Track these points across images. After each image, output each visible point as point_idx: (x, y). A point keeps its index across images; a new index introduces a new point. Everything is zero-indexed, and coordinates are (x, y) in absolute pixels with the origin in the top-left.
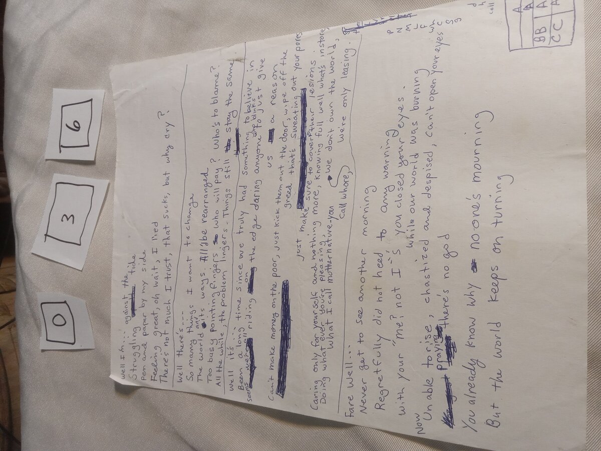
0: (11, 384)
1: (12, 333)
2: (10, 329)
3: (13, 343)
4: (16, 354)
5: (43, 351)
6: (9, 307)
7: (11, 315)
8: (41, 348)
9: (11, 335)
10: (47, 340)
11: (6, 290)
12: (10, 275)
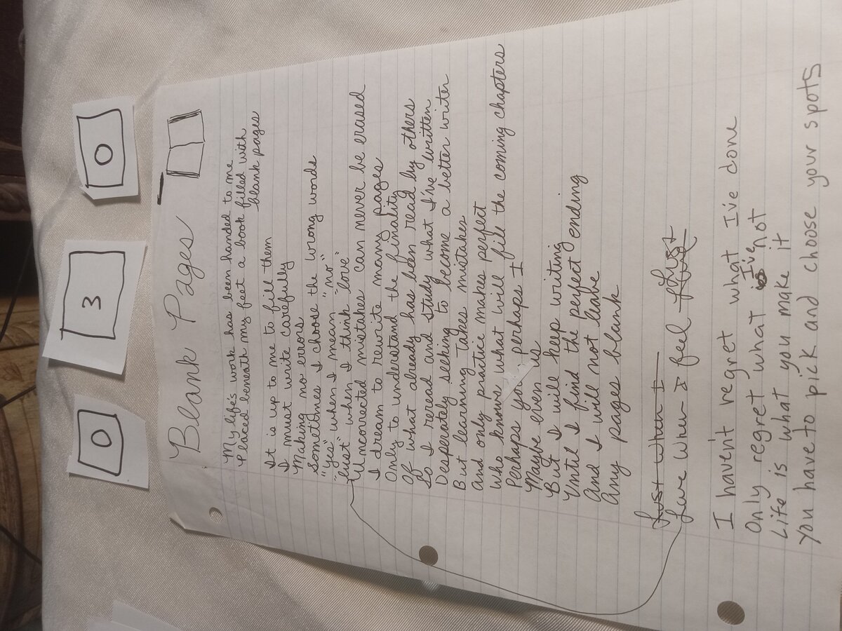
0: (24, 476)
1: (25, 406)
2: (22, 400)
3: (26, 419)
4: (30, 436)
5: (71, 475)
6: (20, 368)
7: (23, 381)
8: (69, 470)
9: (24, 408)
10: (79, 461)
11: (17, 344)
12: (22, 323)
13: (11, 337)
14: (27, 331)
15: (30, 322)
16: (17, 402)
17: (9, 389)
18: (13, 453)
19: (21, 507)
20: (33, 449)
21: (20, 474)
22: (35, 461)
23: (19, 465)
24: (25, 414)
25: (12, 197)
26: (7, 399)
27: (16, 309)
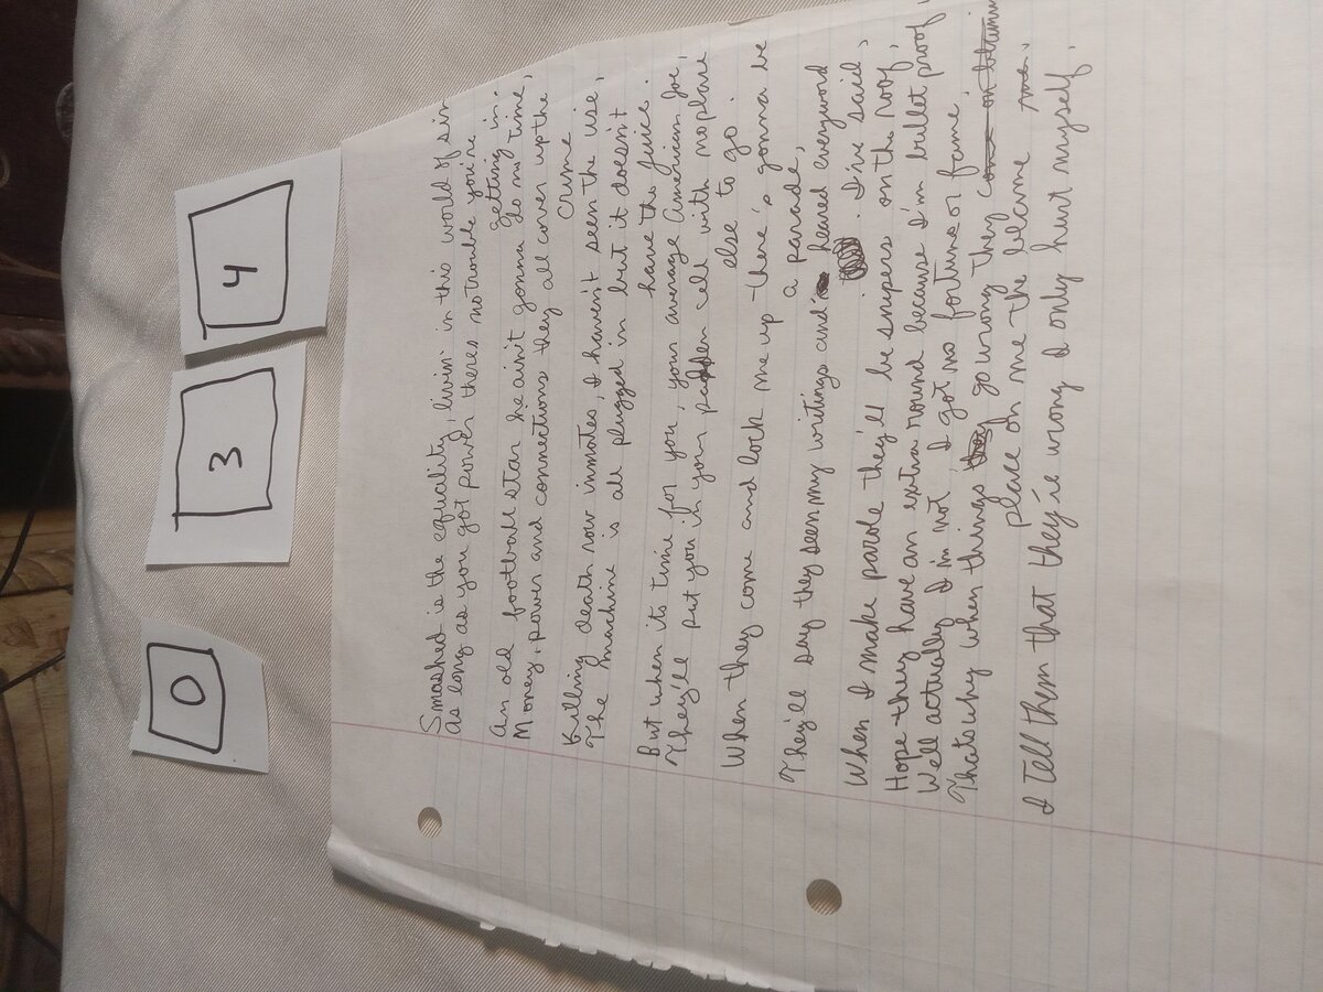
0: (32, 802)
1: (39, 688)
2: (34, 680)
3: (39, 709)
4: (45, 736)
5: (136, 753)
6: (33, 627)
7: (38, 647)
9: (35, 691)
10: (150, 733)
11: (29, 588)
12: (41, 553)
13: (20, 576)
14: (48, 566)
15: (53, 551)
16: (28, 682)
17: (16, 661)
18: (16, 766)
19: (24, 852)
20: (48, 760)
21: (26, 800)
22: (51, 778)
23: (24, 785)
24: (38, 700)
25: (33, 351)
26: (12, 678)
27: (34, 529)
